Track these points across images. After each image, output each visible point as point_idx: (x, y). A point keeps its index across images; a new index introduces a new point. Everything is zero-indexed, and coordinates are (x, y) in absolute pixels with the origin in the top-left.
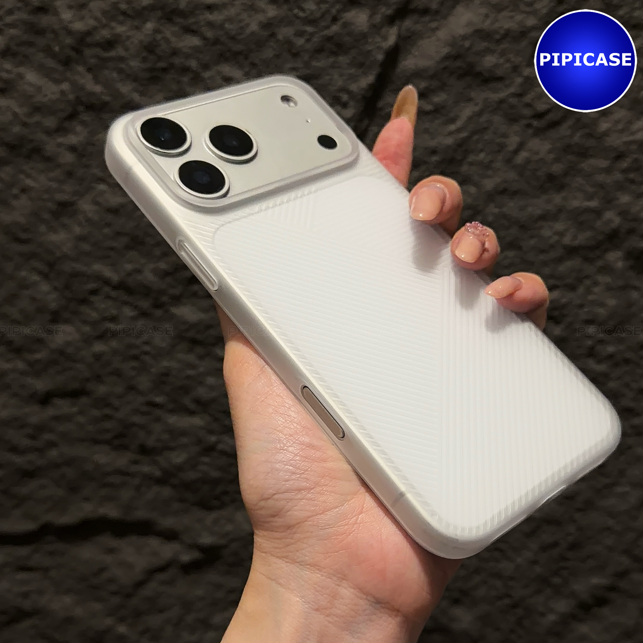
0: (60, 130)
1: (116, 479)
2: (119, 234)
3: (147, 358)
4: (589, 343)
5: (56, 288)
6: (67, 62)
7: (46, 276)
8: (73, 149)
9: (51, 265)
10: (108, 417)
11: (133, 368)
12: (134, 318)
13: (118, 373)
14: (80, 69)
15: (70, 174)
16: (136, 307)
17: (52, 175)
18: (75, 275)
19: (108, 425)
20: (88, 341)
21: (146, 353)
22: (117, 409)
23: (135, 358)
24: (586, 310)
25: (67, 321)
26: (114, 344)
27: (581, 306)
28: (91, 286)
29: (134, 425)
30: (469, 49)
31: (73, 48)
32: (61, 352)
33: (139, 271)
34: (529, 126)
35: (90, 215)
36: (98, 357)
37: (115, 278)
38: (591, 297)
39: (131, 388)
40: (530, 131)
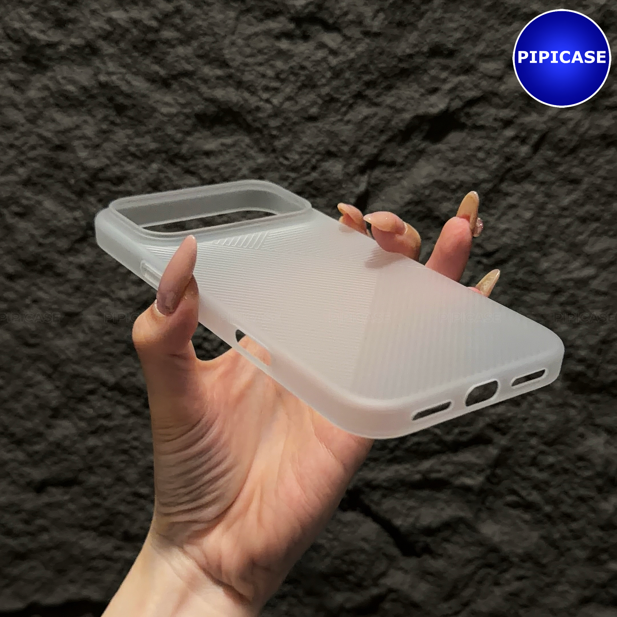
0: (72, 250)
1: (100, 564)
2: (117, 341)
3: (135, 452)
4: (532, 453)
5: (57, 387)
6: (81, 194)
7: (49, 376)
8: (81, 267)
9: (55, 367)
10: (96, 506)
11: (122, 461)
12: (126, 416)
13: (108, 466)
14: (92, 199)
15: (77, 289)
16: (128, 407)
17: (61, 288)
18: (76, 376)
19: (95, 513)
20: (83, 435)
21: (135, 448)
22: (105, 499)
23: (125, 452)
24: (529, 423)
25: (66, 417)
26: (107, 438)
27: (525, 420)
28: (90, 386)
29: (119, 513)
30: (429, 196)
31: (87, 182)
32: (58, 445)
33: (133, 375)
34: (479, 262)
35: (93, 324)
36: (91, 450)
37: (111, 380)
38: (533, 412)
39: (119, 479)
40: (481, 267)
